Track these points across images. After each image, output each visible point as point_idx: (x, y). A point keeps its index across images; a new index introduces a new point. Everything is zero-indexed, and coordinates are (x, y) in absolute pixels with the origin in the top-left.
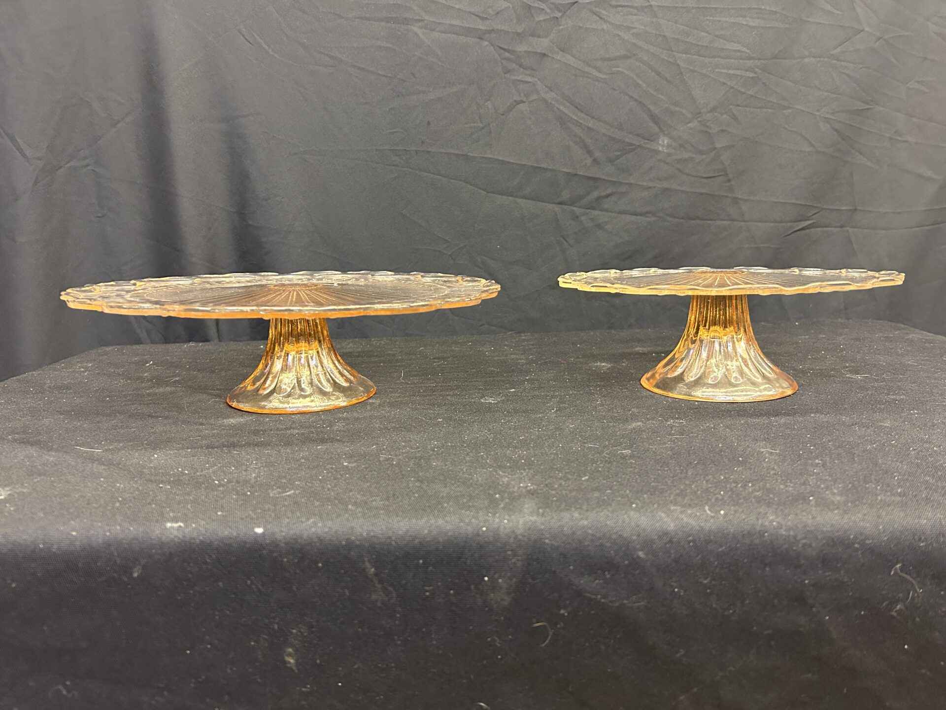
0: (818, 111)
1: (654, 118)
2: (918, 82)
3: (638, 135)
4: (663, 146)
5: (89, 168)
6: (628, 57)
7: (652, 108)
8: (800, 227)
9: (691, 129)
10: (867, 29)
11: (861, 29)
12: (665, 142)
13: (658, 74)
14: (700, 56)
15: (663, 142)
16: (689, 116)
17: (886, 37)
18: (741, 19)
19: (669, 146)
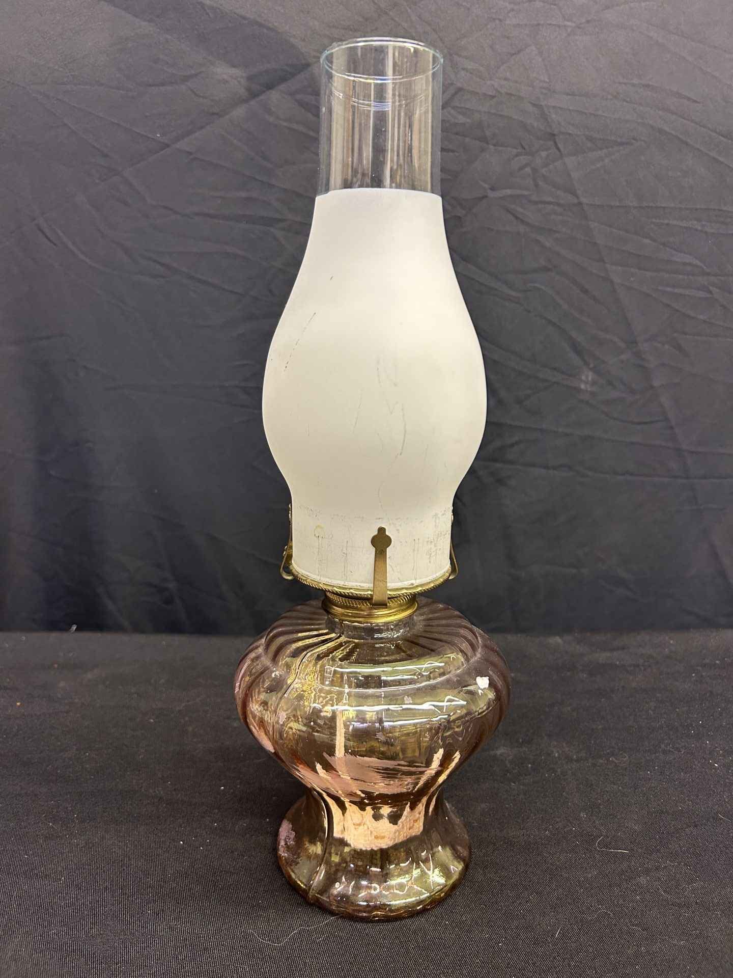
1: (576, 348)
3: (555, 369)
4: (586, 383)
6: (549, 270)
7: (574, 334)
9: (622, 362)
12: (590, 379)
13: (586, 291)
14: (640, 269)
15: (587, 377)
16: (622, 345)
19: (594, 383)
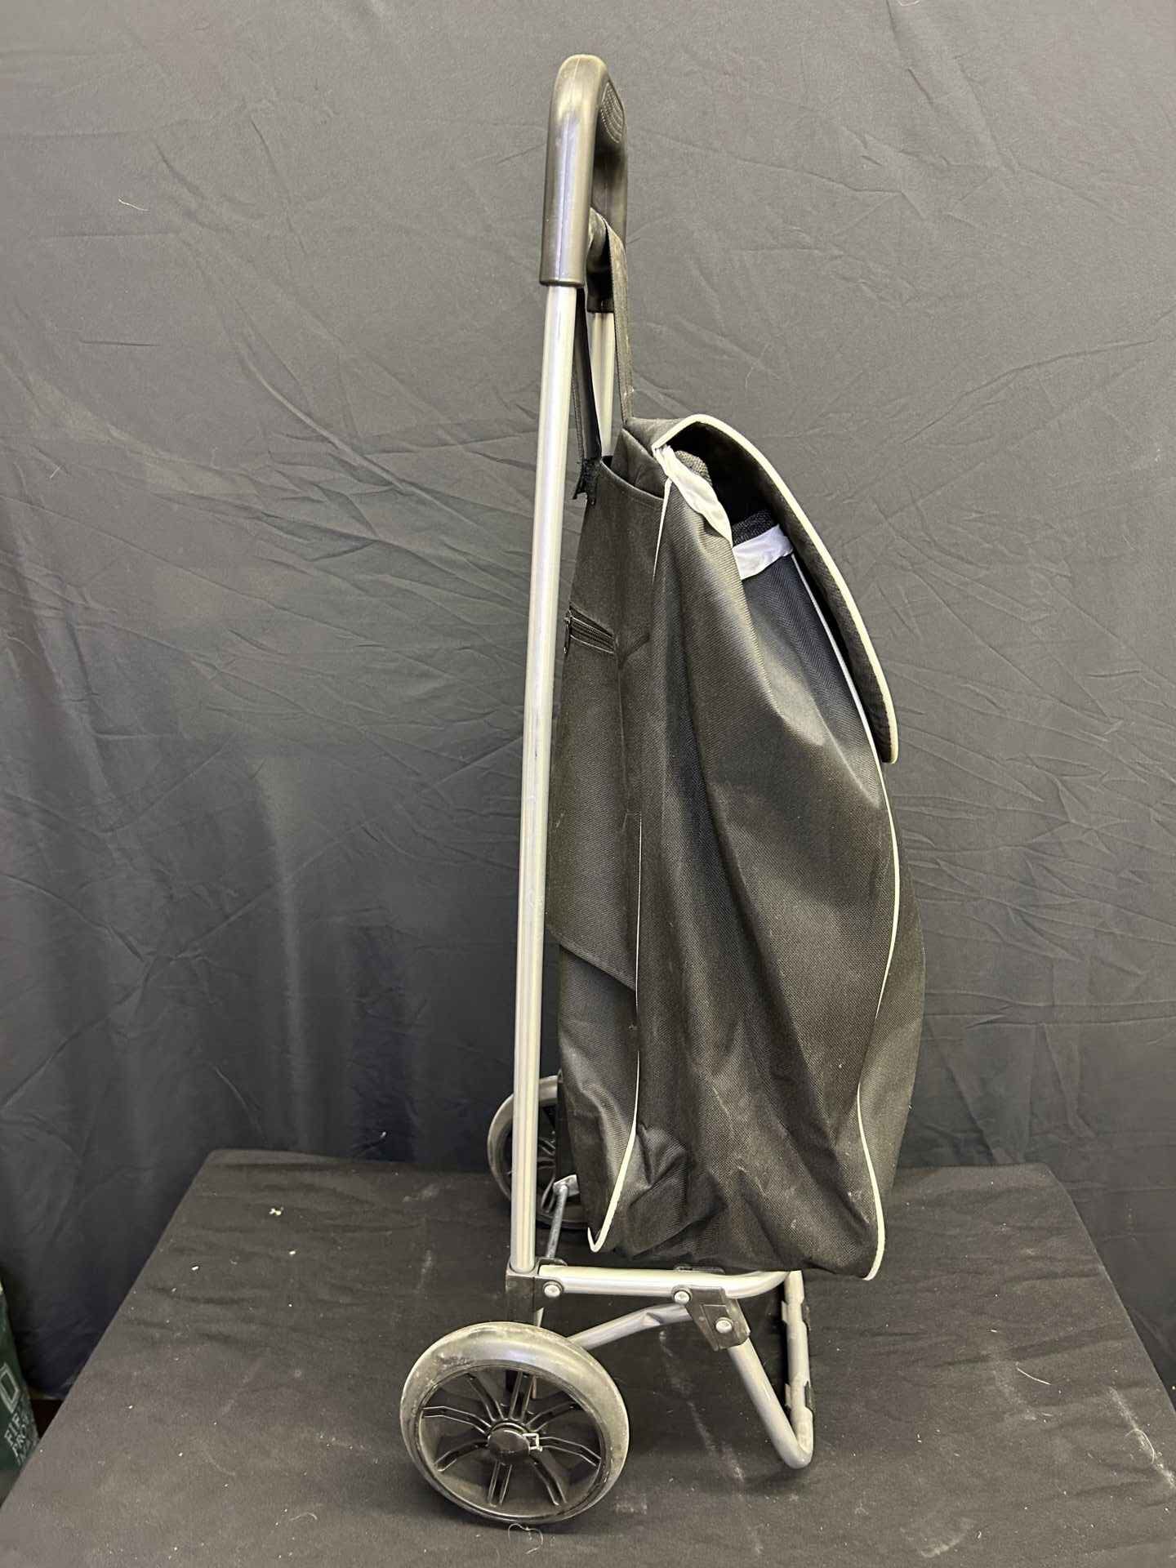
0: (1009, 901)
2: (1132, 872)
5: (200, 958)
8: (986, 1020)
10: (1073, 821)
11: (1064, 819)
17: (1095, 828)
18: (923, 808)
